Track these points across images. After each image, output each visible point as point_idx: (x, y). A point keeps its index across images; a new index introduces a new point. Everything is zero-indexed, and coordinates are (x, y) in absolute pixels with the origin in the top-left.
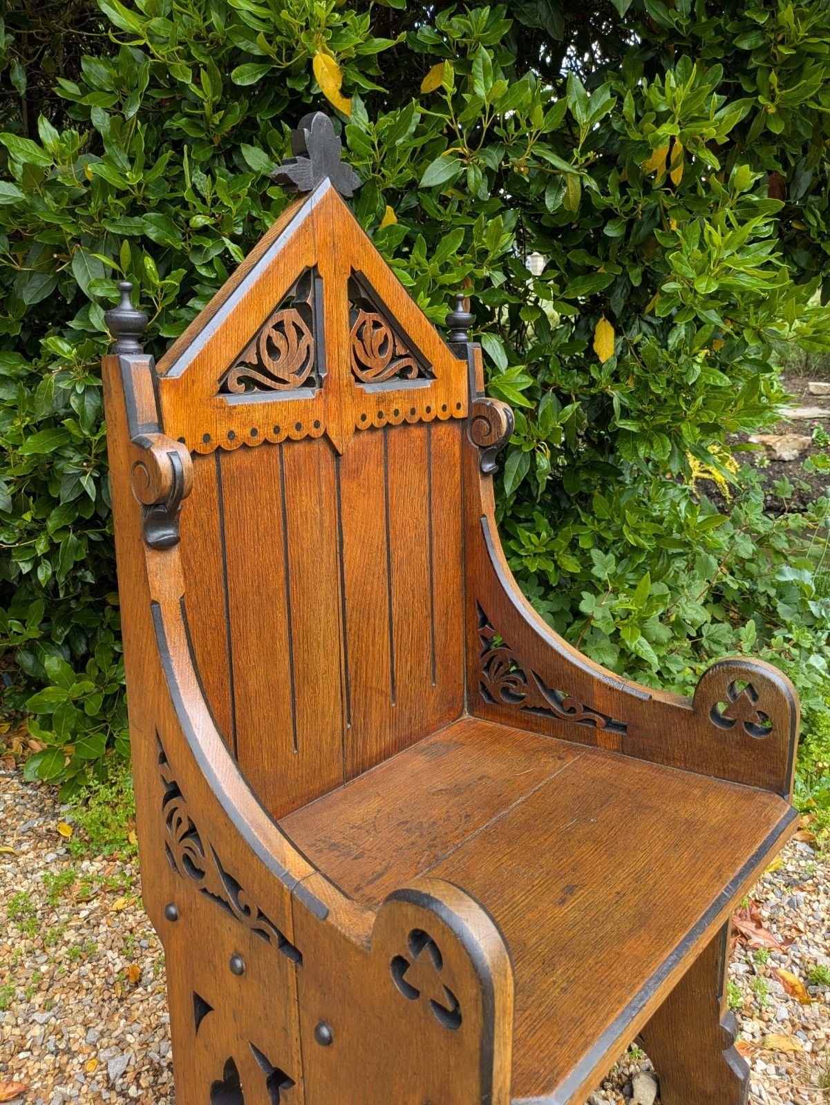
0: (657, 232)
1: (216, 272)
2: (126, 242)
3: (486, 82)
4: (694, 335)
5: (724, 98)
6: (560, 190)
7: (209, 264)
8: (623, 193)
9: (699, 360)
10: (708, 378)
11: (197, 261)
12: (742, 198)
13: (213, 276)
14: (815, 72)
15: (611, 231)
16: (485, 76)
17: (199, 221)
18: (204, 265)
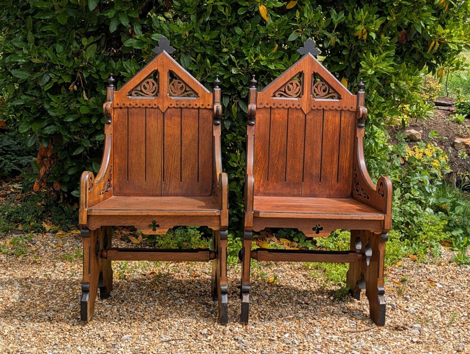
0: (359, 53)
1: (227, 64)
2: (200, 54)
3: (308, 14)
4: (372, 85)
5: (378, 15)
6: (328, 42)
7: (225, 62)
8: (348, 41)
9: (374, 93)
10: (377, 99)
11: (222, 61)
12: (384, 45)
13: (226, 65)
14: (405, 9)
15: (344, 53)
16: (307, 12)
17: (225, 50)
18: (224, 62)
